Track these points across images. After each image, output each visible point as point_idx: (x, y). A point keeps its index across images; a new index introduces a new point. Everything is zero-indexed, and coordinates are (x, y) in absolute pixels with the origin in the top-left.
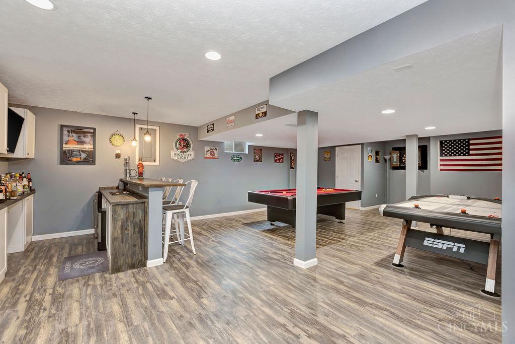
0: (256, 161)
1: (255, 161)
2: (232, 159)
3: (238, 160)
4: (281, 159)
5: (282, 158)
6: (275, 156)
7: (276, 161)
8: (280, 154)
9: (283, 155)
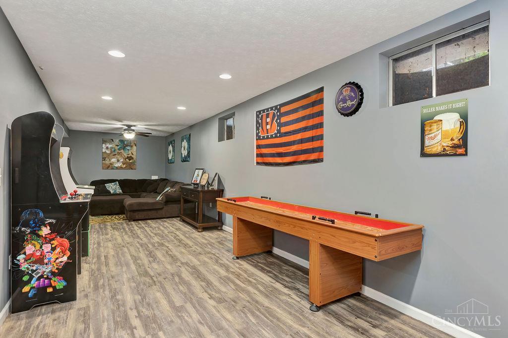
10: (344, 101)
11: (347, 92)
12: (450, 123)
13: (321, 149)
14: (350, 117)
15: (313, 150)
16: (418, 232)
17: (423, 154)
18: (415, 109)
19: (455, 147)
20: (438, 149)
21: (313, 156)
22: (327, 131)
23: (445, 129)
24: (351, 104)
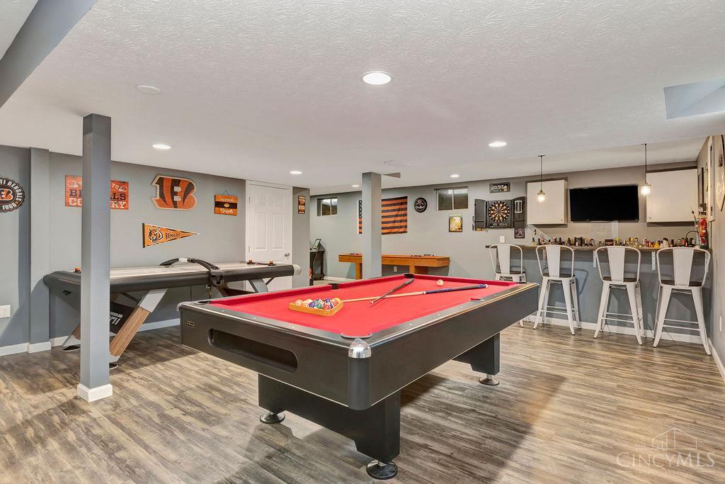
10: (419, 206)
11: (420, 202)
12: (457, 220)
13: (406, 227)
14: (421, 214)
15: (401, 227)
16: (448, 259)
17: (450, 231)
18: (447, 213)
19: (459, 229)
20: (454, 229)
21: (402, 230)
22: (409, 218)
23: (456, 223)
24: (421, 207)
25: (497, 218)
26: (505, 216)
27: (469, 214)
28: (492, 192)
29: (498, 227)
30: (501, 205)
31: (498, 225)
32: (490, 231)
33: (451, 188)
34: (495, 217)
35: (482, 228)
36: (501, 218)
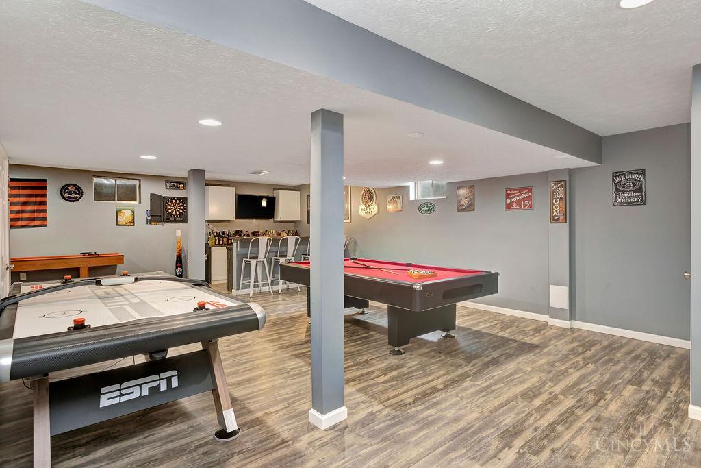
0: (463, 210)
1: (459, 210)
2: (420, 209)
3: (429, 210)
4: (524, 199)
5: (529, 198)
6: (507, 196)
7: (508, 206)
8: (521, 190)
9: (531, 190)
10: (69, 193)
11: (72, 189)
12: (128, 214)
17: (117, 225)
19: (130, 223)
20: (123, 223)
21: (41, 223)
23: (126, 216)
24: (74, 195)
25: (173, 213)
26: (181, 211)
27: (142, 207)
28: (168, 188)
29: (175, 221)
30: (178, 201)
31: (175, 219)
32: (167, 225)
33: (113, 178)
34: (172, 212)
35: (157, 222)
36: (178, 214)
